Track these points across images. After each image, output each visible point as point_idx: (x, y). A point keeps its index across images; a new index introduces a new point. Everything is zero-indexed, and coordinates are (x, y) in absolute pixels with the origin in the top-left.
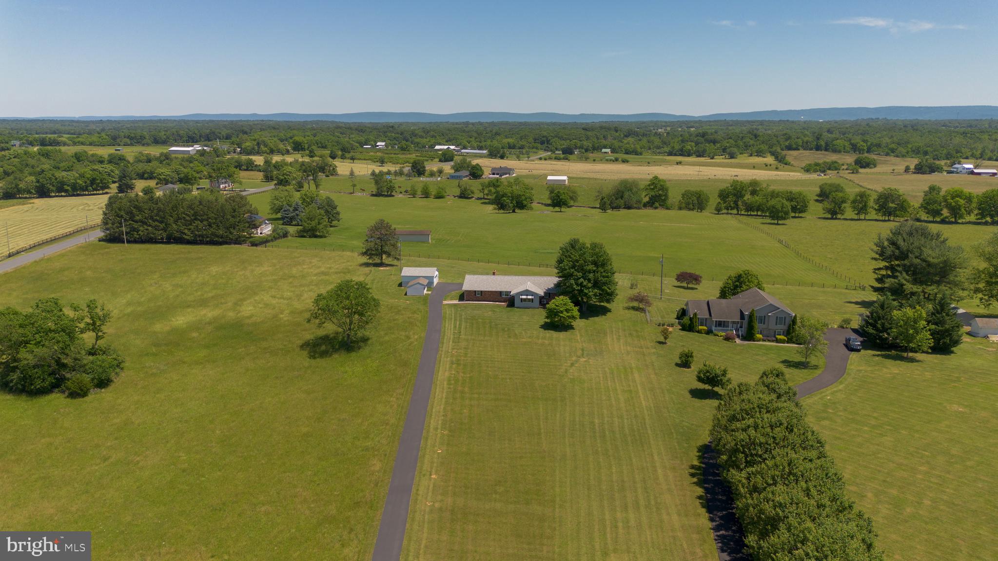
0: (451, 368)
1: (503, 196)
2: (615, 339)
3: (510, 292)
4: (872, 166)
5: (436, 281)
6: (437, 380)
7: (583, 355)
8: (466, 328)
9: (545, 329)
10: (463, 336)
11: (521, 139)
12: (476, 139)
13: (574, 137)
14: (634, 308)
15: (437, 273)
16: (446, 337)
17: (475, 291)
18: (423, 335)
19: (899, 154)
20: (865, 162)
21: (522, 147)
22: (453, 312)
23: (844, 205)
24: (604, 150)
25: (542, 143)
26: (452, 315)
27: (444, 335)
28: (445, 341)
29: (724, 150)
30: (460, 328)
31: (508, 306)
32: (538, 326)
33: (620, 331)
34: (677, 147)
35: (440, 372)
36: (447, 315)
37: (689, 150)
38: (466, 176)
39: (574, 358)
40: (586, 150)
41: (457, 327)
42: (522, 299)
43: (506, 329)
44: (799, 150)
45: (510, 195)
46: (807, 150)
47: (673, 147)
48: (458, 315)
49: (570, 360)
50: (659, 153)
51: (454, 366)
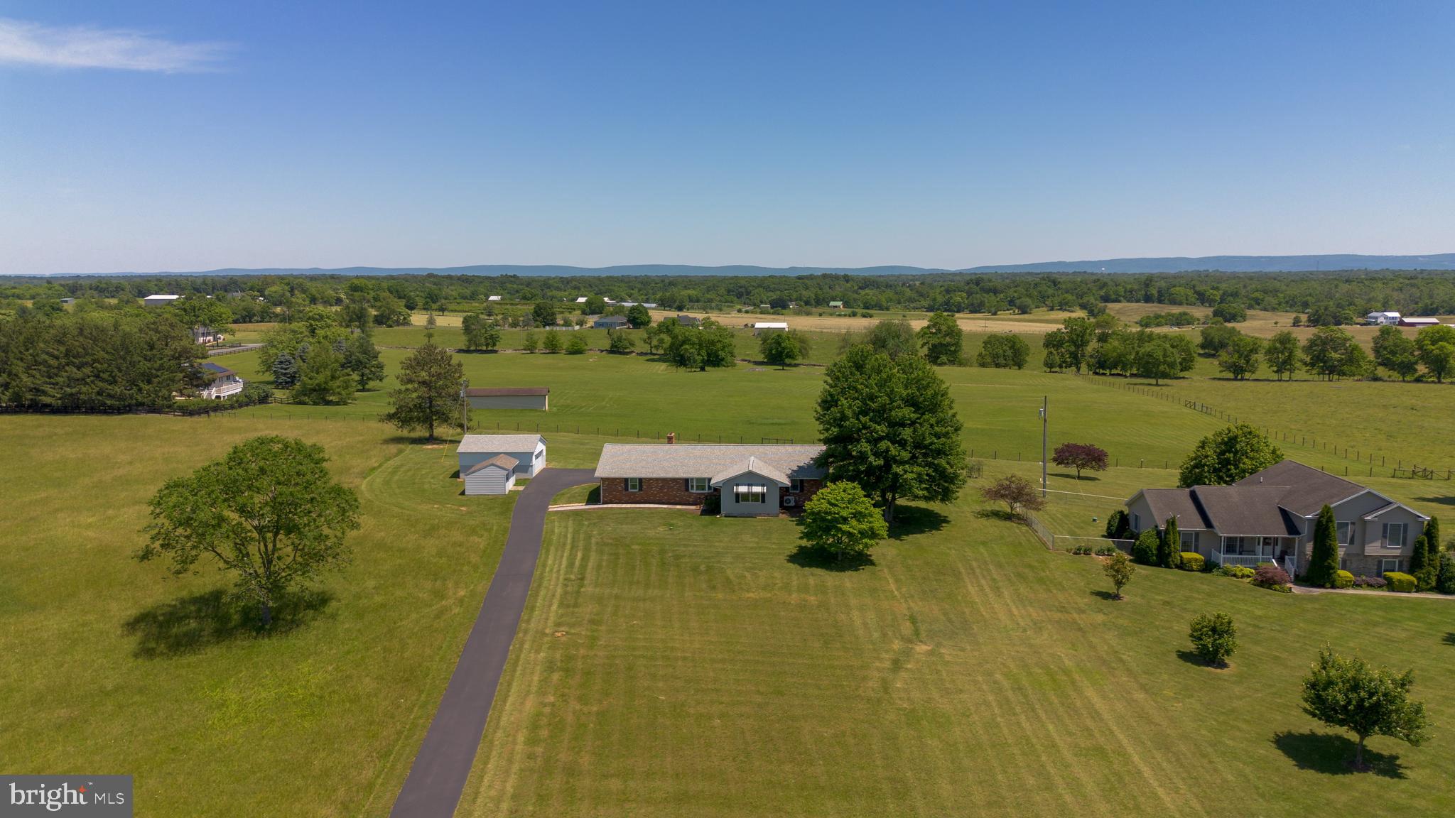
0: (545, 681)
1: (684, 342)
2: (987, 589)
3: (710, 480)
4: (1239, 319)
5: (538, 465)
6: (497, 727)
7: (917, 632)
8: (599, 567)
9: (803, 565)
10: (589, 589)
11: (708, 290)
12: (639, 291)
13: (786, 287)
14: (996, 514)
15: (541, 447)
16: (542, 593)
17: (626, 480)
18: (482, 587)
19: (1268, 307)
20: (1230, 314)
21: (710, 301)
22: (570, 530)
23: (1254, 357)
24: (832, 303)
25: (739, 296)
26: (566, 536)
27: (540, 586)
28: (539, 602)
29: (1012, 303)
30: (583, 566)
31: (704, 513)
32: (782, 559)
33: (991, 567)
34: (940, 299)
35: (511, 700)
36: (555, 538)
37: (959, 303)
38: (622, 324)
39: (897, 645)
40: (807, 303)
41: (577, 563)
42: (737, 495)
43: (703, 568)
44: (1120, 302)
45: (695, 340)
46: (1132, 302)
47: (934, 300)
48: (582, 536)
49: (887, 652)
50: (915, 308)
51: (556, 677)
